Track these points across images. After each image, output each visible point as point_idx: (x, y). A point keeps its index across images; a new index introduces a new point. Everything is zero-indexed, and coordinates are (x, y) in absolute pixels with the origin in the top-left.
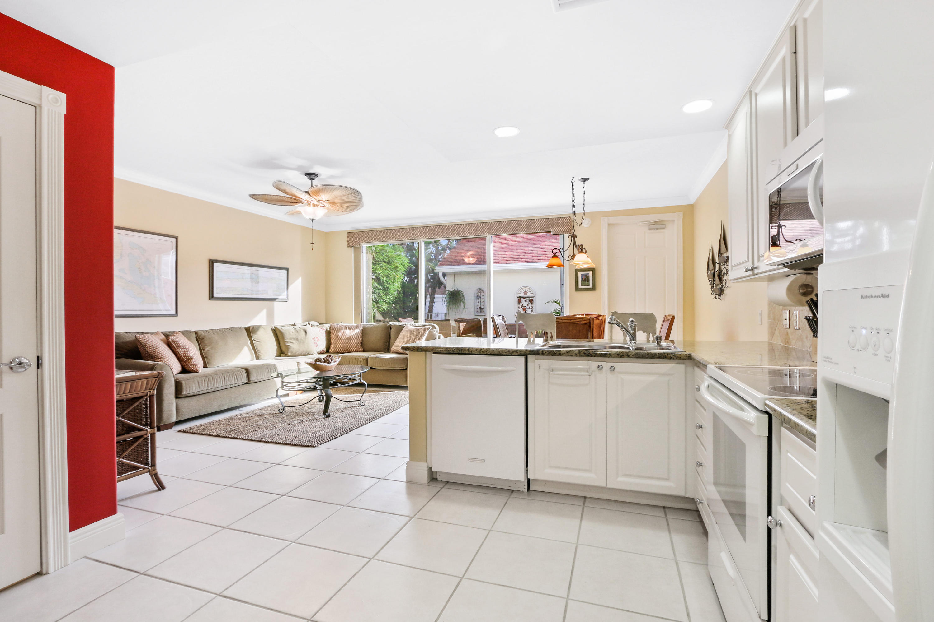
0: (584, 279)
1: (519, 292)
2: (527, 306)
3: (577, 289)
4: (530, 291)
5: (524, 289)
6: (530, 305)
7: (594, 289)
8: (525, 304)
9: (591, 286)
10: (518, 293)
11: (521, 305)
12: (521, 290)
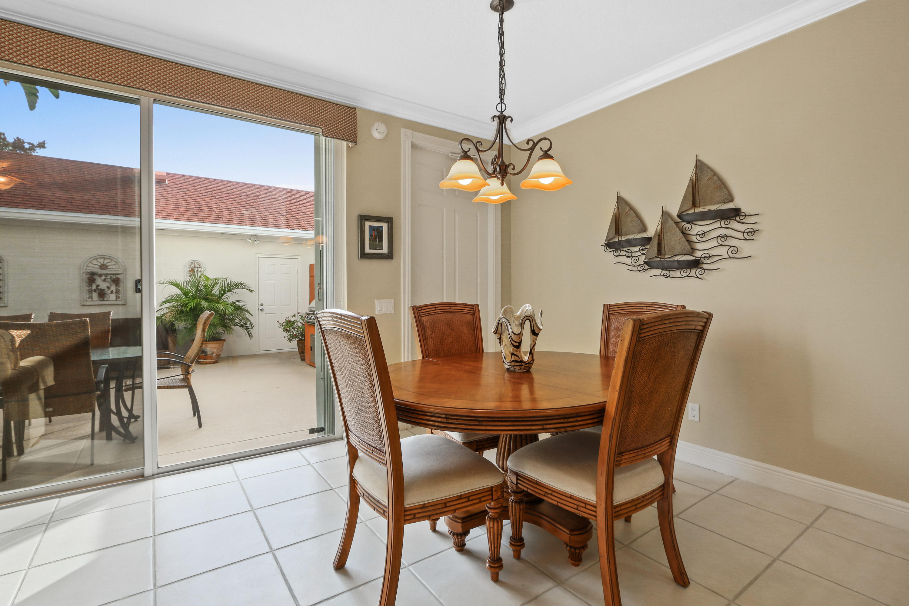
0: (375, 236)
1: (90, 265)
2: (107, 290)
3: (363, 255)
4: (113, 263)
5: (101, 261)
6: (113, 288)
7: (389, 256)
8: (103, 285)
9: (385, 250)
10: (87, 266)
11: (94, 287)
12: (95, 262)
